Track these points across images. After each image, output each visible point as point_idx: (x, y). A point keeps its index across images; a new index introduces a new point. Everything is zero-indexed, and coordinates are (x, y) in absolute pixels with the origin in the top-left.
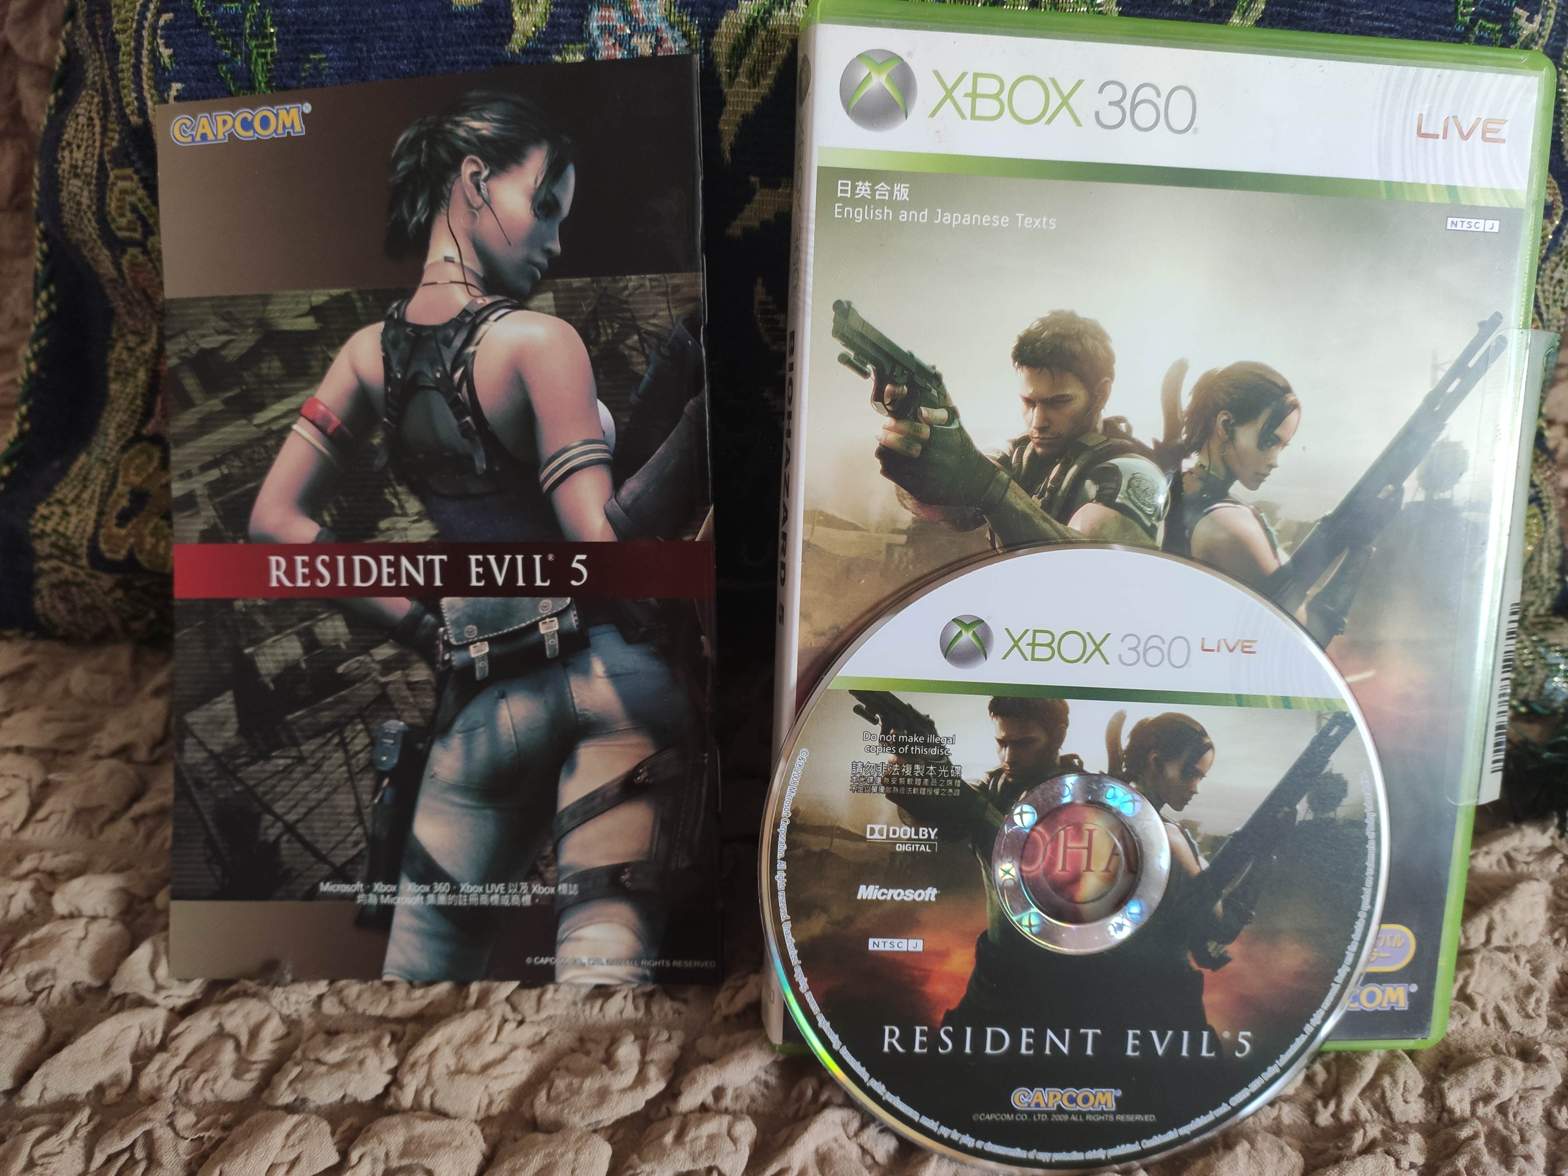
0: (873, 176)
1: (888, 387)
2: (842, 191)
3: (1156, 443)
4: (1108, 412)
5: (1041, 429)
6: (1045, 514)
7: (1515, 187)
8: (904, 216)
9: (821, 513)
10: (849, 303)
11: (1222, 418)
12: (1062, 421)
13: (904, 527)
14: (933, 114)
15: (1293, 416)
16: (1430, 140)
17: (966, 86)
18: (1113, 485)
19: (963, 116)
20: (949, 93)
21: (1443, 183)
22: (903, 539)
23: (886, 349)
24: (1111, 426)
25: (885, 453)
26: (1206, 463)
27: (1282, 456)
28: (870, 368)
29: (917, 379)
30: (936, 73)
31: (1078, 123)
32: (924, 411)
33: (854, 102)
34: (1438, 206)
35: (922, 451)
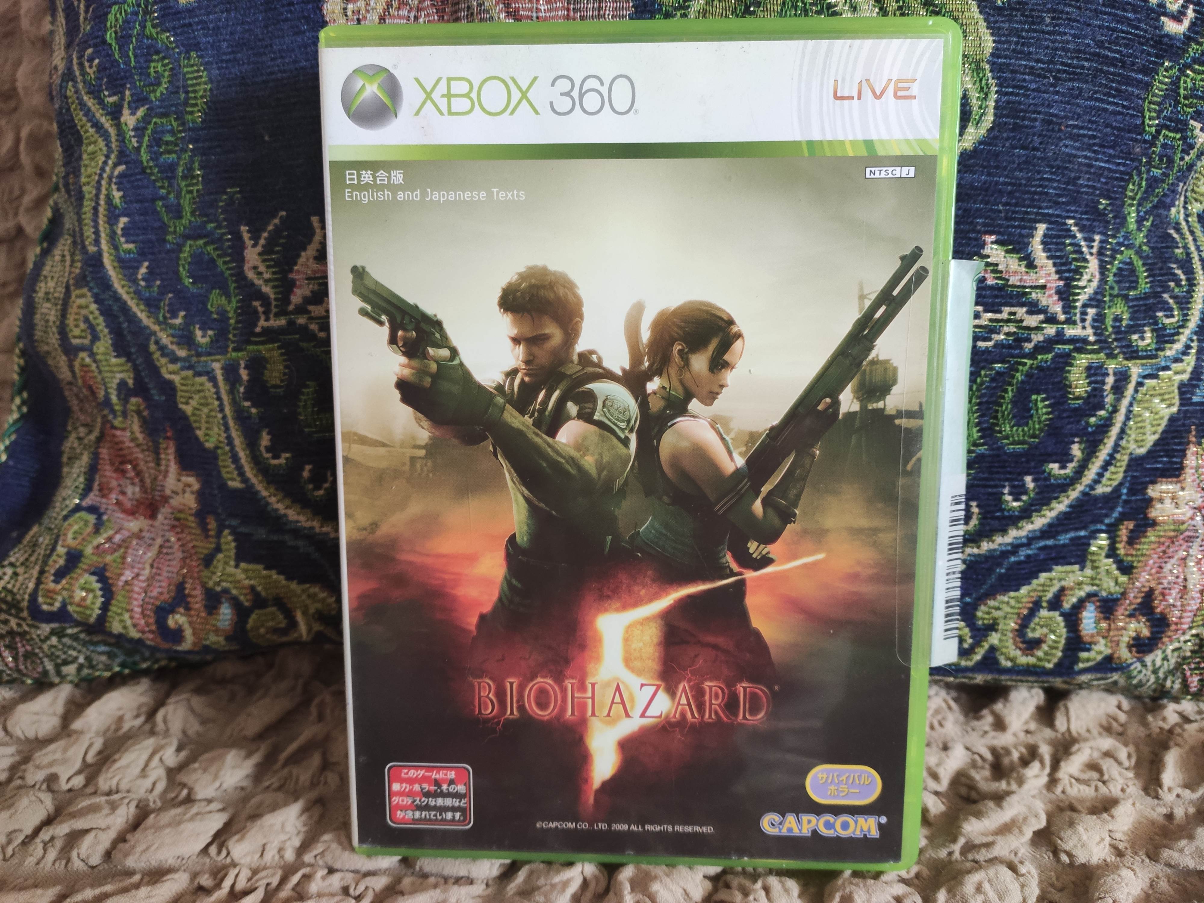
0: (374, 166)
1: (400, 333)
2: (350, 179)
3: (624, 370)
4: (581, 346)
5: (527, 362)
6: (537, 431)
7: (927, 136)
8: (400, 196)
9: (355, 434)
10: (363, 268)
11: (677, 347)
12: (543, 355)
13: (423, 443)
14: (417, 113)
15: (738, 345)
16: (846, 102)
17: (442, 88)
18: (591, 406)
19: (442, 114)
20: (429, 96)
21: (860, 137)
22: (422, 453)
23: (396, 302)
24: (585, 358)
25: (402, 385)
26: (667, 385)
27: (730, 377)
28: (384, 318)
29: (423, 325)
30: (417, 80)
31: (537, 112)
32: (431, 351)
33: (353, 108)
34: (856, 158)
35: (432, 382)
